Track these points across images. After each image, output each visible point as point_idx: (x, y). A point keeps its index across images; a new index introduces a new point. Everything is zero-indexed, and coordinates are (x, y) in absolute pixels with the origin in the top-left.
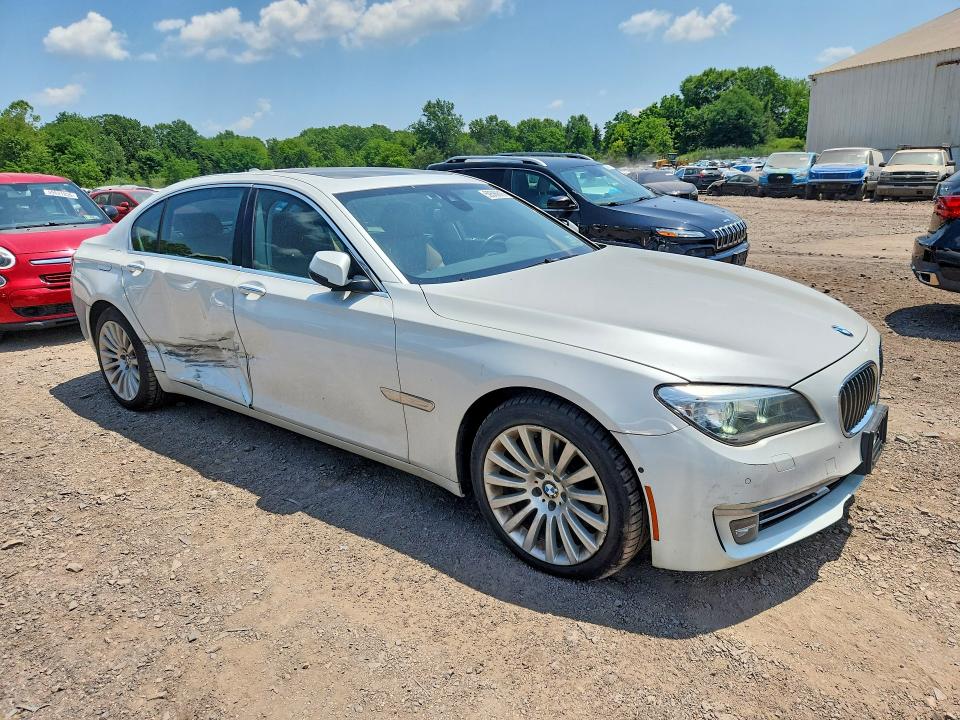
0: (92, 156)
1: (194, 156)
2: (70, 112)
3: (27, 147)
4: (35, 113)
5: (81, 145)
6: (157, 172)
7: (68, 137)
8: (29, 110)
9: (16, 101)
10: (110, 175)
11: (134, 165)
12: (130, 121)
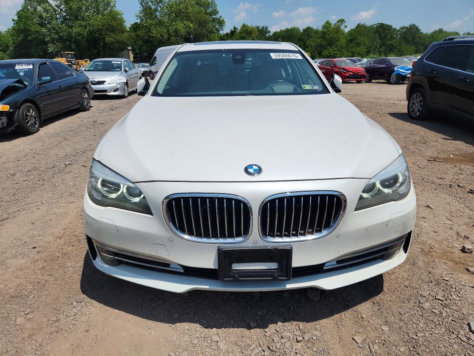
0: (365, 44)
1: (415, 43)
2: (362, 23)
3: (338, 40)
4: (346, 25)
5: (361, 39)
6: (392, 52)
7: (356, 35)
8: (344, 23)
9: (340, 19)
10: (369, 53)
11: (383, 48)
12: (388, 26)
